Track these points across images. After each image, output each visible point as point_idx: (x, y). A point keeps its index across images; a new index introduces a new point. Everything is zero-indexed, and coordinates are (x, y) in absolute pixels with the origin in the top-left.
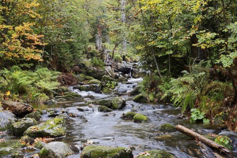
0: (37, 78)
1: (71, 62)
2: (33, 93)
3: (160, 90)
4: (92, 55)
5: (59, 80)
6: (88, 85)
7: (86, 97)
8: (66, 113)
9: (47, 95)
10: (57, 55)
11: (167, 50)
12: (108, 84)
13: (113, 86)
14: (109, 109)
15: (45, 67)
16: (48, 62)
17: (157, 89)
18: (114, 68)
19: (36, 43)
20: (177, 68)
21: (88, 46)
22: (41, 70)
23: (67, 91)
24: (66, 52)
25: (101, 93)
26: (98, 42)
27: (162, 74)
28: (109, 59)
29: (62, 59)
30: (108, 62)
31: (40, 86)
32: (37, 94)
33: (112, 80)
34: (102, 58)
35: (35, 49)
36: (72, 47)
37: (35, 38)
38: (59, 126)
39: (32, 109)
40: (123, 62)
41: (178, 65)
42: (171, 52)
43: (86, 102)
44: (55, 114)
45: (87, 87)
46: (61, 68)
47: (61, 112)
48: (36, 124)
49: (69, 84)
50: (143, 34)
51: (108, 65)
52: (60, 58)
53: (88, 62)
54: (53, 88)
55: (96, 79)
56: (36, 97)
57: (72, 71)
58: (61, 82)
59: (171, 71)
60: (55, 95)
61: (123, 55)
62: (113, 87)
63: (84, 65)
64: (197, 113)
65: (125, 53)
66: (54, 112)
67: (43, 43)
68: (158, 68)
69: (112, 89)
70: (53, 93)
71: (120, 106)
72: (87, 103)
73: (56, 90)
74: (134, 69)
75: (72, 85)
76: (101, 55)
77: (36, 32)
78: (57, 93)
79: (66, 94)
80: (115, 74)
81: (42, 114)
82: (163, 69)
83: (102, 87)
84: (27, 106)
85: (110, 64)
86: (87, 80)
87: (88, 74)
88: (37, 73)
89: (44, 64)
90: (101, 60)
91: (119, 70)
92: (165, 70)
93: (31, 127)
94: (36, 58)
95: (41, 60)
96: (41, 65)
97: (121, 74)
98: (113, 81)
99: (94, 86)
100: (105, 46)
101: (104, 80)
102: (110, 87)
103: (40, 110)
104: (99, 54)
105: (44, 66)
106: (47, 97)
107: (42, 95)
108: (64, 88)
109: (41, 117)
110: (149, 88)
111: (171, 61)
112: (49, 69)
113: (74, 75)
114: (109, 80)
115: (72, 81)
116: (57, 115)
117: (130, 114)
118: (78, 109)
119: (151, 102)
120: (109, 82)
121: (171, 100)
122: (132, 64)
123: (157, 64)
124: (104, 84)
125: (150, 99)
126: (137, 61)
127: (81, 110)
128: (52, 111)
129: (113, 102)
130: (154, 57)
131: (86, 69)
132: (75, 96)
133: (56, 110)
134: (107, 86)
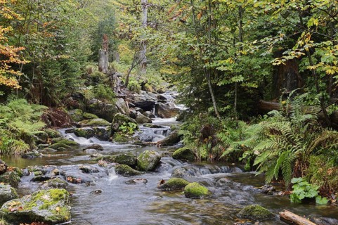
0: (10, 115)
1: (63, 91)
2: (3, 139)
3: (219, 141)
4: (95, 80)
5: (44, 119)
6: (89, 128)
7: (89, 148)
8: (62, 174)
9: (26, 142)
10: (41, 79)
11: (232, 75)
12: (122, 127)
13: (131, 130)
14: (135, 171)
15: (22, 97)
16: (27, 91)
17: (214, 138)
18: (129, 101)
19: (13, 60)
20: (247, 104)
21: (87, 67)
22: (16, 102)
23: (57, 136)
24: (56, 75)
25: (111, 141)
26: (103, 61)
27: (222, 114)
28: (121, 87)
29: (50, 86)
30: (119, 92)
31: (15, 128)
32: (10, 141)
33: (129, 121)
34: (111, 85)
35: (9, 69)
36: (65, 67)
37: (11, 52)
38: (58, 203)
39: (6, 167)
40: (142, 92)
41: (250, 101)
42: (241, 79)
43: (92, 156)
44: (44, 176)
45: (89, 130)
46: (46, 100)
47: (53, 174)
48: (16, 197)
49: (59, 126)
50: (192, 48)
51: (120, 97)
52: (46, 85)
53: (88, 91)
54: (36, 132)
55: (100, 117)
56: (9, 145)
57: (63, 105)
58: (46, 122)
59: (238, 109)
60: (38, 143)
61: (141, 81)
62: (131, 132)
63: (81, 96)
64: (305, 186)
65: (144, 79)
66: (40, 172)
67: (22, 60)
68: (214, 103)
69: (129, 134)
70: (35, 138)
71: (151, 165)
72: (95, 159)
73: (40, 135)
74: (160, 104)
75: (64, 127)
76: (110, 80)
77: (11, 42)
78: (42, 139)
79: (55, 142)
80: (130, 110)
81: (21, 176)
82: (223, 106)
83: (113, 131)
85: (122, 95)
86: (86, 119)
87: (88, 109)
88: (10, 107)
89: (21, 94)
90: (109, 89)
91: (137, 105)
92: (228, 107)
93: (9, 203)
94: (10, 84)
95: (18, 87)
96: (16, 94)
97: (140, 111)
98: (131, 122)
99: (99, 130)
100: (113, 67)
101: (117, 121)
102: (126, 132)
103: (18, 169)
104: (107, 79)
105: (20, 97)
106: (27, 146)
107: (17, 142)
108: (51, 130)
109: (20, 181)
110: (201, 138)
111: (238, 92)
112: (28, 102)
113: (66, 111)
114: (125, 120)
115: (63, 121)
116: (47, 179)
117: (175, 182)
118: (81, 169)
119: (203, 159)
120: (124, 123)
121: (240, 159)
122: (156, 95)
123: (213, 97)
124: (117, 126)
125: (201, 155)
126: (163, 90)
127: (86, 171)
128: (38, 170)
129: (138, 158)
130: (210, 87)
131: (85, 102)
132: (70, 145)
133: (44, 170)
134: (121, 130)
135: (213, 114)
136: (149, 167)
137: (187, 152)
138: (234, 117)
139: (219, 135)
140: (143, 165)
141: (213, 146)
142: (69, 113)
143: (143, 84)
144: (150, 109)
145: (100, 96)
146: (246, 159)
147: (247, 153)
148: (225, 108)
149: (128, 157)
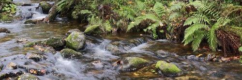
13: (13, 10)
17: (114, 15)
33: (10, 3)
69: (12, 14)
71: (81, 44)
102: (9, 13)
114: (7, 3)
117: (138, 62)
120: (7, 5)
121: (145, 30)
125: (107, 29)
127: (36, 60)
129: (67, 40)
134: (5, 11)
136: (79, 47)
137: (97, 29)
149: (58, 39)
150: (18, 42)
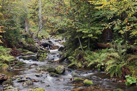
3: (85, 60)
4: (26, 36)
7: (32, 65)
8: (29, 78)
10: (7, 38)
12: (42, 55)
13: (45, 56)
15: (1, 45)
17: (83, 59)
18: (39, 44)
20: (93, 45)
23: (16, 60)
25: (37, 61)
26: (26, 28)
27: (84, 49)
29: (11, 40)
31: (2, 59)
32: (1, 64)
33: (44, 53)
39: (7, 77)
40: (43, 40)
42: (92, 35)
44: (22, 80)
45: (28, 57)
46: (9, 46)
47: (25, 78)
50: (71, 24)
51: (36, 42)
52: (9, 40)
53: (24, 41)
54: (10, 60)
56: (0, 66)
57: (16, 47)
59: (90, 47)
62: (45, 57)
63: (22, 43)
68: (81, 45)
71: (62, 71)
74: (51, 44)
75: (17, 56)
76: (31, 36)
79: (16, 63)
80: (40, 47)
81: (13, 80)
83: (38, 57)
84: (3, 76)
86: (25, 52)
87: (24, 48)
91: (42, 45)
92: (86, 46)
97: (43, 47)
99: (32, 57)
100: (30, 30)
101: (39, 53)
102: (43, 57)
103: (11, 78)
106: (8, 66)
107: (4, 65)
109: (13, 83)
110: (78, 59)
111: (90, 41)
114: (42, 52)
115: (17, 53)
117: (77, 79)
118: (36, 75)
119: (80, 68)
120: (42, 54)
121: (96, 67)
122: (48, 41)
123: (80, 43)
124: (39, 55)
125: (79, 66)
126: (50, 38)
127: (37, 76)
128: (19, 77)
129: (56, 69)
130: (79, 39)
131: (23, 45)
132: (22, 64)
133: (21, 77)
134: (41, 56)
135: (80, 49)
137: (74, 65)
138: (89, 50)
139: (85, 58)
140: (59, 72)
141: (83, 62)
142: (18, 50)
143: (42, 36)
144: (47, 46)
145: (29, 43)
146: (98, 67)
147: (99, 65)
148: (85, 47)
149: (52, 69)
150: (36, 69)
